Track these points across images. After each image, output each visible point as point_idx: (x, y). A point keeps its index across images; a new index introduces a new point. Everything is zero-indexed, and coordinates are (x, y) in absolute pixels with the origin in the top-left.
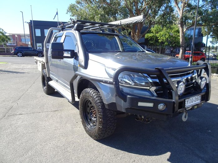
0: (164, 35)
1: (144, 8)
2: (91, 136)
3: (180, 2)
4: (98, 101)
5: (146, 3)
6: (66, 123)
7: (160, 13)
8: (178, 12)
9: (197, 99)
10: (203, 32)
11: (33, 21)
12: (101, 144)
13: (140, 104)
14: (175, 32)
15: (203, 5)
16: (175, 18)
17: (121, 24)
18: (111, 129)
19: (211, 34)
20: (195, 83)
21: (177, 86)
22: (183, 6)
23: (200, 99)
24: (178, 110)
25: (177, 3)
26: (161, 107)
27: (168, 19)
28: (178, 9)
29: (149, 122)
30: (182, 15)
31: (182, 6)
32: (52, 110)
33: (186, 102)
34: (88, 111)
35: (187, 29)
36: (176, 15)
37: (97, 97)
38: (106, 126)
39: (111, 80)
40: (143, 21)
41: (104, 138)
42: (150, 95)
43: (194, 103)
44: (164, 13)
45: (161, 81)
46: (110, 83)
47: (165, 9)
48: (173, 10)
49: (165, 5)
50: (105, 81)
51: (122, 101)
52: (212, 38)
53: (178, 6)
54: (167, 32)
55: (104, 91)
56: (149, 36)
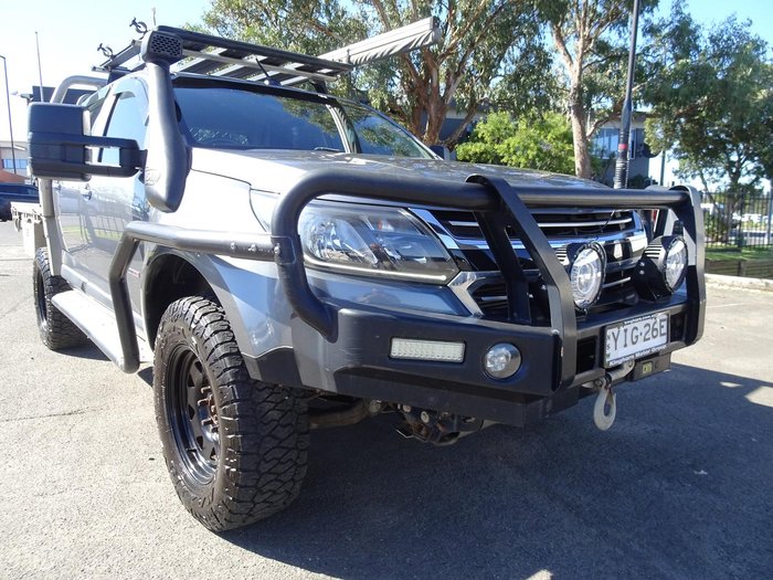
0: (522, 148)
1: (451, 49)
2: (199, 517)
3: (572, 37)
4: (221, 351)
5: (456, 28)
6: (102, 463)
7: (506, 68)
8: (566, 69)
9: (654, 329)
10: (649, 141)
11: (44, 88)
12: (237, 552)
13: (402, 348)
14: (557, 138)
15: (648, 49)
16: (558, 88)
17: (349, 61)
18: (283, 478)
19: (674, 147)
20: (643, 264)
21: (566, 262)
22: (581, 46)
23: (664, 330)
24: (577, 377)
25: (561, 40)
26: (499, 360)
27: (534, 89)
28: (567, 57)
29: (452, 442)
30: (579, 77)
31: (580, 49)
32: (54, 412)
33: (610, 342)
34: (191, 401)
35: (596, 126)
36: (561, 80)
37: (216, 332)
38: (259, 463)
39: (265, 240)
40: (430, 40)
41: (251, 521)
42: (449, 309)
43: (642, 348)
44: (520, 68)
45: (500, 246)
46: (260, 254)
47: (522, 57)
48: (551, 61)
49: (522, 42)
50: (236, 246)
51: (321, 338)
52: (679, 158)
53: (566, 50)
54: (531, 137)
55: (242, 299)
56: (471, 153)
